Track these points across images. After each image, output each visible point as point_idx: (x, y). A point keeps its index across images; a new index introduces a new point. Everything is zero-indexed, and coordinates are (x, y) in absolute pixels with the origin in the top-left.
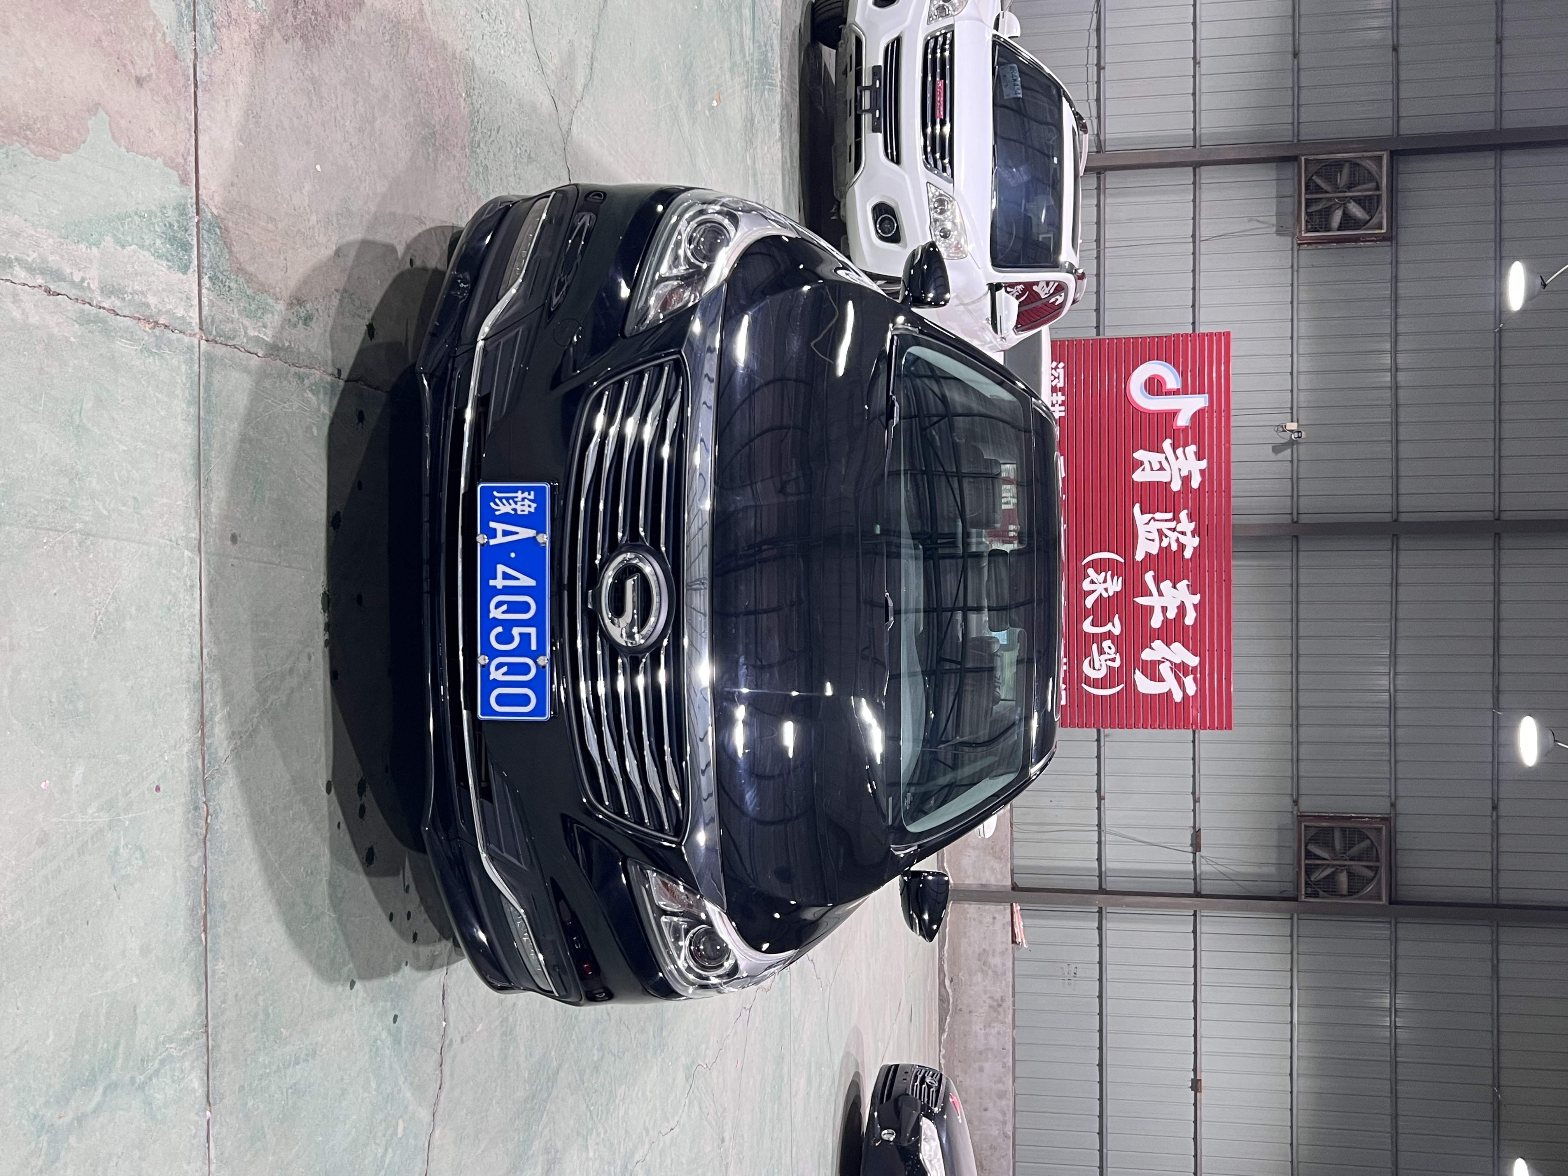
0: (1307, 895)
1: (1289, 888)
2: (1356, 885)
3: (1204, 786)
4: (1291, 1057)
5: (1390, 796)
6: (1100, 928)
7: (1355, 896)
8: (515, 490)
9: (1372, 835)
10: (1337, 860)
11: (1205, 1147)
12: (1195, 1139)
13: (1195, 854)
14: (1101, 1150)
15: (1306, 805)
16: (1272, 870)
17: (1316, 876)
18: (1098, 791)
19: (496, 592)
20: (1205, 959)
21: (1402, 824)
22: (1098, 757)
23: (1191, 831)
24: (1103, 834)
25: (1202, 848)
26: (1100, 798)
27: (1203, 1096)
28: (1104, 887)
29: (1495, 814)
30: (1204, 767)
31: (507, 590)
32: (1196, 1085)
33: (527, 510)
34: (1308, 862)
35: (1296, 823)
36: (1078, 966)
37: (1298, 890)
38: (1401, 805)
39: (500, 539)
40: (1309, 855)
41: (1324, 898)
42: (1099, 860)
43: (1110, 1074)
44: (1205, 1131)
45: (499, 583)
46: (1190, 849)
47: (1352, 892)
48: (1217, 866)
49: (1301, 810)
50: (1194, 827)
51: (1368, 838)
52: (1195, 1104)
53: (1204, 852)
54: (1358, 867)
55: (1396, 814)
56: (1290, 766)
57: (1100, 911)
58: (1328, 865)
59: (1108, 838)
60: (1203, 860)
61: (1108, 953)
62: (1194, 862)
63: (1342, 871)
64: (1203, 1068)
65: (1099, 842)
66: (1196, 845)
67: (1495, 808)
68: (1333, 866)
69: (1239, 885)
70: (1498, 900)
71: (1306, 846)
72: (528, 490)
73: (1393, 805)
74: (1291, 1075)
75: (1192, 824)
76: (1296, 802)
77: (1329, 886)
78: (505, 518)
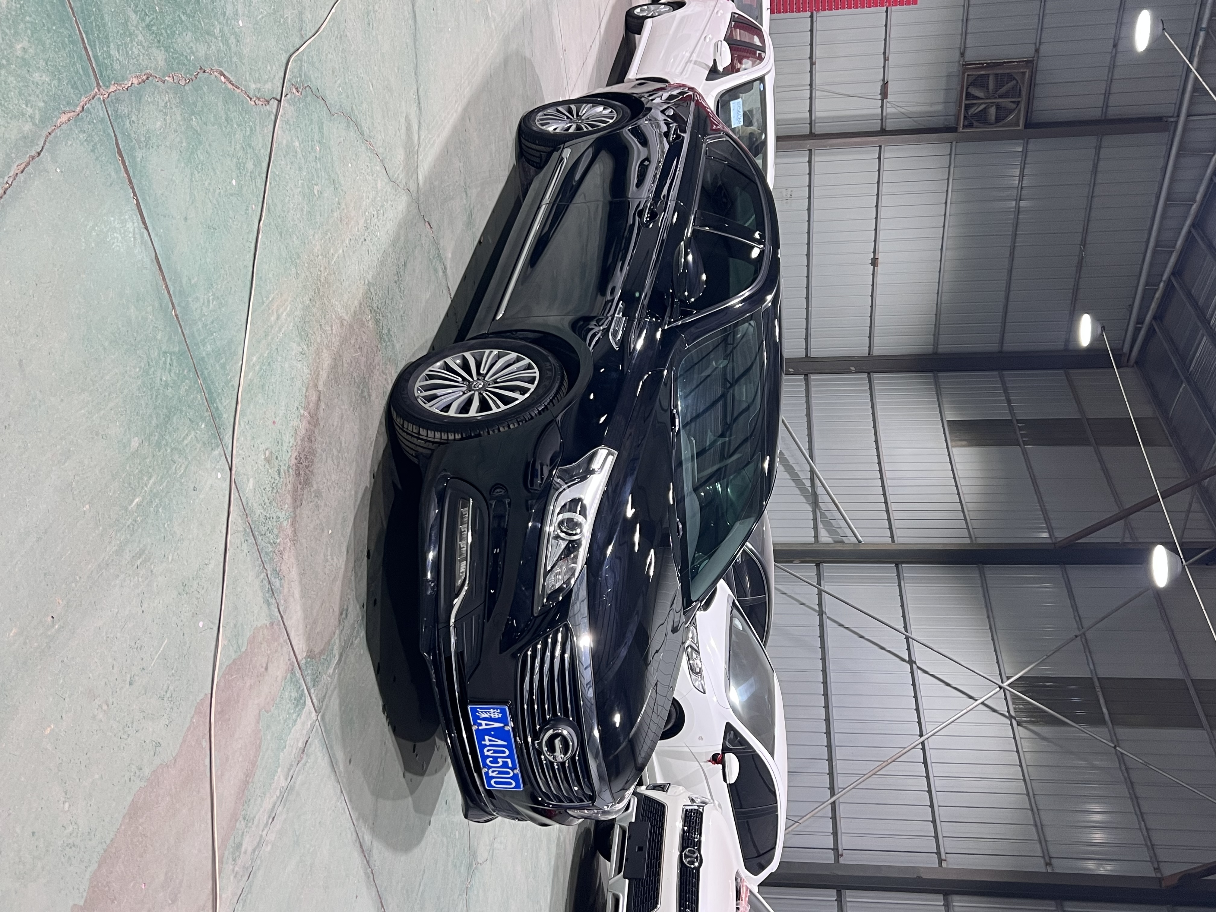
0: (965, 127)
1: (951, 121)
2: (1002, 114)
3: (893, 47)
4: (943, 238)
5: (1035, 44)
6: (810, 162)
7: (1001, 124)
8: (490, 709)
9: (1018, 78)
10: (990, 99)
11: (878, 301)
12: (872, 296)
13: (882, 100)
14: (807, 309)
15: (970, 56)
16: (940, 107)
17: (972, 111)
18: (811, 58)
19: (486, 746)
20: (886, 177)
21: (1043, 64)
22: (811, 31)
23: (881, 83)
24: (813, 91)
25: (889, 96)
26: (812, 64)
27: (880, 269)
28: (813, 131)
29: (1114, 51)
30: (894, 32)
31: (490, 745)
32: (874, 262)
33: (497, 717)
34: (967, 102)
35: (961, 73)
36: (794, 189)
37: (958, 123)
38: (1043, 49)
39: (484, 727)
40: (969, 96)
41: (976, 128)
42: (810, 111)
43: (814, 260)
44: (878, 291)
45: (487, 743)
46: (879, 97)
47: (998, 119)
48: (898, 108)
49: (966, 59)
50: (883, 80)
51: (1014, 79)
52: (873, 274)
53: (890, 98)
54: (1005, 102)
55: (1038, 58)
56: (960, 26)
57: (810, 150)
58: (982, 103)
59: (817, 94)
60: (888, 104)
61: (816, 179)
62: (882, 107)
63: (992, 106)
64: (880, 250)
65: (811, 98)
66: (884, 94)
67: (1115, 46)
68: (985, 103)
69: (914, 121)
70: (1105, 117)
71: (967, 88)
72: (497, 709)
73: (1037, 51)
74: (942, 249)
75: (882, 78)
76: (962, 54)
77: (982, 118)
78: (485, 719)
